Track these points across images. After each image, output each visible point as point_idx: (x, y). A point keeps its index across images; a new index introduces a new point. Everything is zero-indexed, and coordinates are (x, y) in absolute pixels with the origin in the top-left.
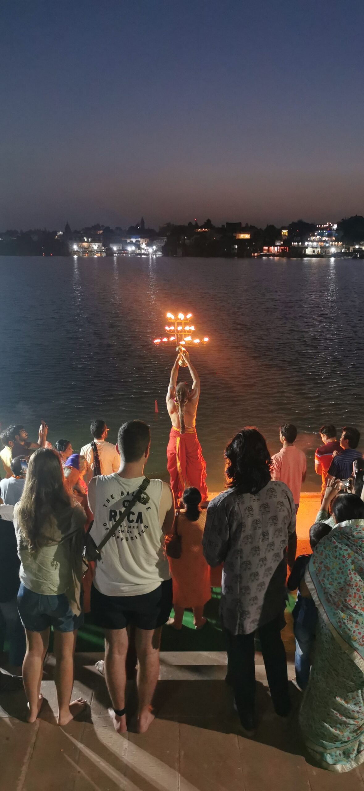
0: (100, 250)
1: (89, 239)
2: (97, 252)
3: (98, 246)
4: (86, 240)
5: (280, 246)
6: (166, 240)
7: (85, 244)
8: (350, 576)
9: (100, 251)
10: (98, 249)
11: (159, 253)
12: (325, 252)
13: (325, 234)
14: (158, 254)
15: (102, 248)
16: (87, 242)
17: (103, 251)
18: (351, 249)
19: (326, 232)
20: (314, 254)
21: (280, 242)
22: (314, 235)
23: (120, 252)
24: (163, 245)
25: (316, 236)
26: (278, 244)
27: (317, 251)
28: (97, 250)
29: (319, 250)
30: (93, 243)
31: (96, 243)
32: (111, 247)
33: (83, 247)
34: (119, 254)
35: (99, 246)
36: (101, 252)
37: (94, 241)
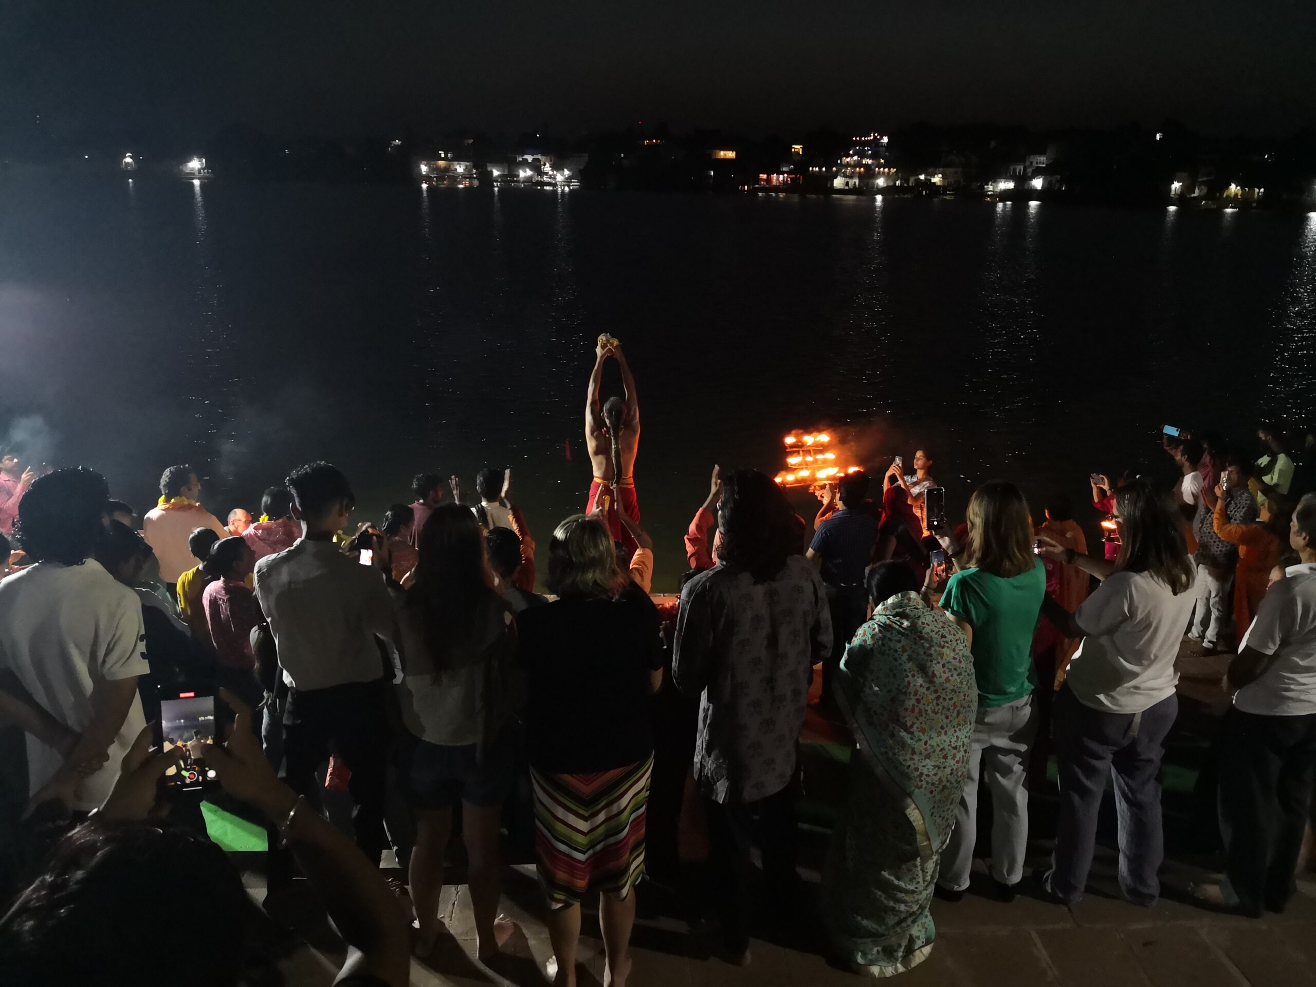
0: (468, 174)
1: (449, 155)
2: (464, 177)
3: (465, 168)
4: (443, 155)
5: (788, 173)
6: (587, 158)
7: (441, 163)
8: (906, 680)
9: (468, 176)
10: (467, 173)
11: (574, 182)
12: (867, 185)
13: (867, 153)
14: (573, 184)
15: (473, 171)
16: (445, 159)
17: (475, 176)
18: (912, 181)
19: (868, 150)
20: (847, 188)
21: (789, 167)
22: (848, 155)
23: (504, 179)
24: (582, 167)
25: (852, 156)
26: (784, 169)
27: (853, 183)
28: (464, 174)
29: (857, 181)
30: (457, 163)
31: (461, 163)
32: (489, 169)
33: (437, 169)
34: (502, 183)
35: (466, 166)
36: (471, 178)
37: (458, 158)
